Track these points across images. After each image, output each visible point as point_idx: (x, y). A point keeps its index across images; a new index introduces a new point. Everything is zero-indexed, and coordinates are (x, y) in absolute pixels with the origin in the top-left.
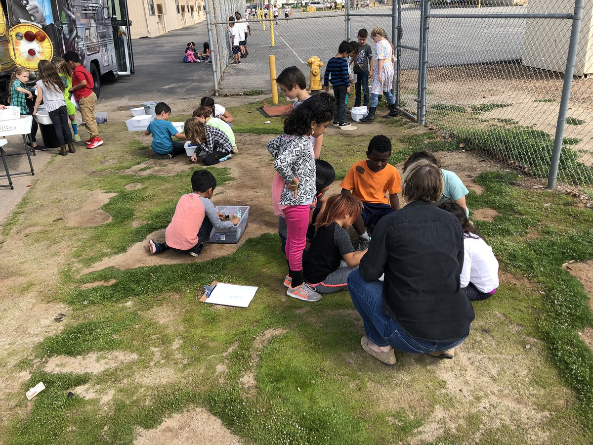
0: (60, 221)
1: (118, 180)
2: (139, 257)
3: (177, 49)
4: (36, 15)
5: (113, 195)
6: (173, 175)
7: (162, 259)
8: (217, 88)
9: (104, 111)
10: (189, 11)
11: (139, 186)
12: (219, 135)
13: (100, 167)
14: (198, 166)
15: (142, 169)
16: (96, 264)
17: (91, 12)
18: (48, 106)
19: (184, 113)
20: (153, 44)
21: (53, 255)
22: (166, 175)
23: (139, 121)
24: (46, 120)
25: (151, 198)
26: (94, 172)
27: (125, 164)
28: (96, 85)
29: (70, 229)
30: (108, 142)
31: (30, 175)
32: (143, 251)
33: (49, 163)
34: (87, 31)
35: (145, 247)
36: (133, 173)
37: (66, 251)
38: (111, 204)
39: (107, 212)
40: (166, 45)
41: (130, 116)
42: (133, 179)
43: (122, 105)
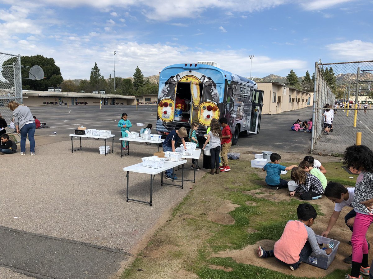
0: (204, 215)
1: (242, 197)
2: (250, 256)
3: (287, 122)
4: (216, 98)
5: (237, 206)
6: (278, 201)
7: (266, 263)
8: (312, 149)
9: (239, 153)
10: (296, 101)
11: (254, 204)
12: (316, 180)
13: (231, 186)
14: (296, 199)
15: (257, 193)
16: (220, 252)
17: (243, 98)
18: (211, 145)
19: (288, 162)
20: (271, 118)
21: (196, 237)
22: (273, 200)
23: (258, 162)
24: (208, 153)
25: (262, 214)
26: (228, 188)
27: (247, 187)
28: (236, 137)
29: (209, 222)
30: (238, 171)
31: (193, 182)
32: (252, 253)
33: (204, 177)
34: (239, 108)
35: (254, 250)
36: (252, 195)
37: (204, 236)
38: (236, 212)
39: (233, 217)
40: (279, 119)
41: (253, 158)
42: (252, 198)
43: (249, 150)
